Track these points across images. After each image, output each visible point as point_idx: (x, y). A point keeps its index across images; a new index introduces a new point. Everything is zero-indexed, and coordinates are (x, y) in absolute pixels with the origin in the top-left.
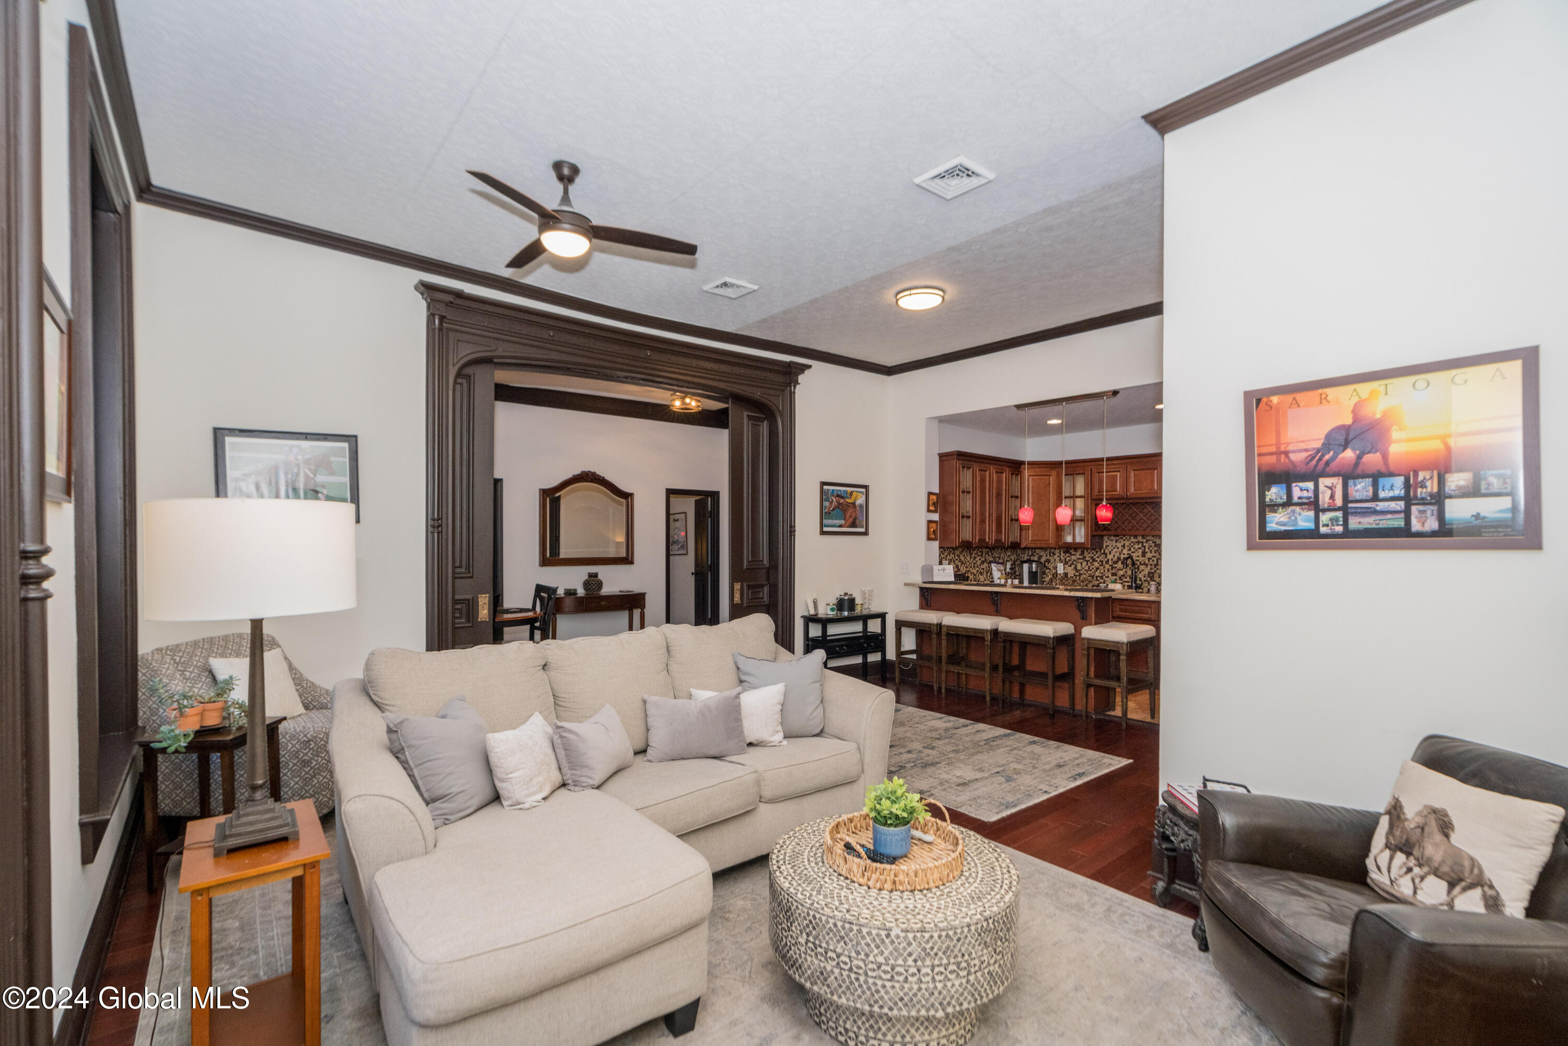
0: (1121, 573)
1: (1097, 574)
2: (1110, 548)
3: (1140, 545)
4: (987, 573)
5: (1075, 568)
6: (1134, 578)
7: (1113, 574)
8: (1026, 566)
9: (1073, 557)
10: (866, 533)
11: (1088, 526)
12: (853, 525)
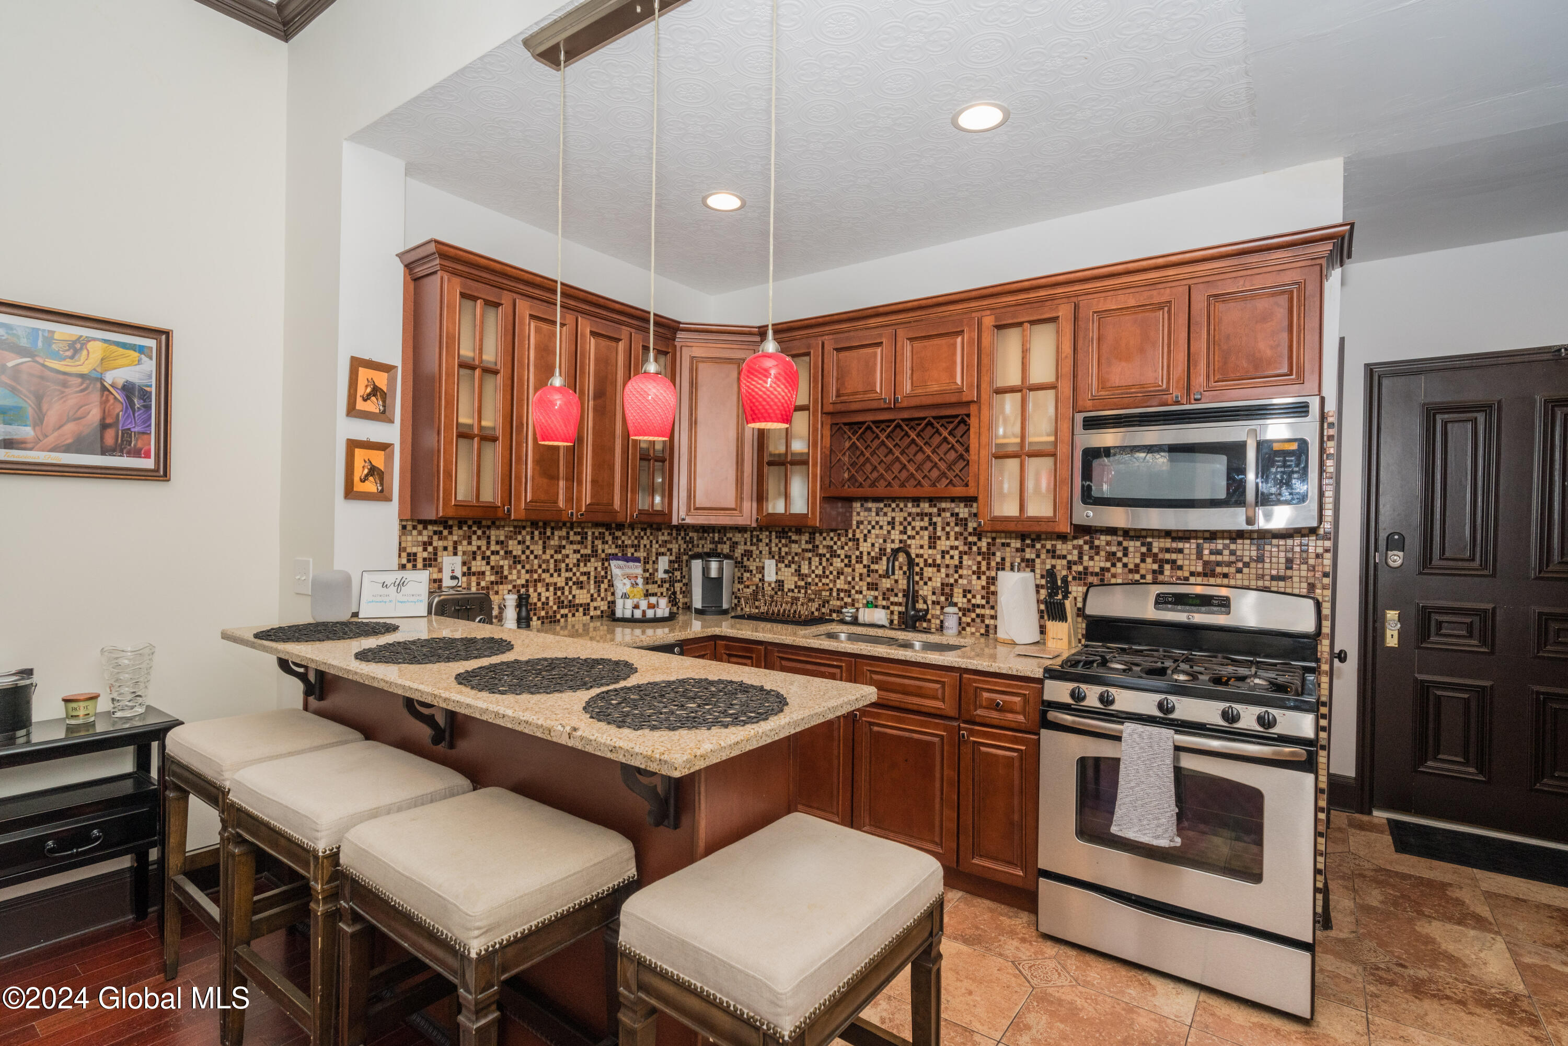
0: (886, 584)
1: (840, 584)
2: (865, 528)
3: (925, 523)
4: (598, 583)
5: (798, 571)
6: (911, 596)
7: (873, 586)
8: (697, 565)
9: (795, 548)
10: (161, 473)
11: (815, 476)
12: (122, 447)
